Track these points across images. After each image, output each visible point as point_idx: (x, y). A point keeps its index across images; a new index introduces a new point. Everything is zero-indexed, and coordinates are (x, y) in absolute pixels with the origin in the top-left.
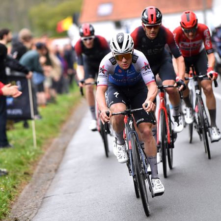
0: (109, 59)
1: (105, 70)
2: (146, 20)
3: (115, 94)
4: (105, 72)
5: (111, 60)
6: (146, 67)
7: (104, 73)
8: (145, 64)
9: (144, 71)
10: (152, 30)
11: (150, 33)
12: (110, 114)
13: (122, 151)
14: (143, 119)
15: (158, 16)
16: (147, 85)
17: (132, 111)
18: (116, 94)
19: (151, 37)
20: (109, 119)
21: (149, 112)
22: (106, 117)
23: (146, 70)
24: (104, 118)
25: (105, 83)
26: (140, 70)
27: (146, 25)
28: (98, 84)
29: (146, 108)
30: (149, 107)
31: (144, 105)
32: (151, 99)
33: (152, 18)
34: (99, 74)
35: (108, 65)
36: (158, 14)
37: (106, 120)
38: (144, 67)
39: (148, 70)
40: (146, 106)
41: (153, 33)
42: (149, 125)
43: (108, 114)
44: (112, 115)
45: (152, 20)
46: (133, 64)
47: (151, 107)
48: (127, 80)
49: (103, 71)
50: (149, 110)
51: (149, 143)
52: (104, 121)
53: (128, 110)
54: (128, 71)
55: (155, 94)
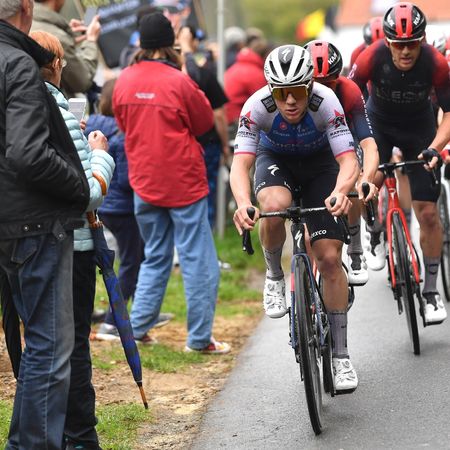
0: (262, 101)
1: (252, 123)
2: (391, 30)
3: (270, 168)
4: (251, 126)
5: (266, 102)
6: (338, 122)
7: (248, 128)
8: (337, 113)
9: (332, 130)
10: (405, 51)
11: (401, 58)
12: (257, 215)
13: (275, 293)
14: (324, 232)
15: (416, 23)
16: (337, 159)
17: (302, 211)
18: (273, 168)
19: (403, 66)
20: (253, 225)
21: (338, 217)
22: (246, 220)
23: (337, 127)
24: (242, 221)
25: (251, 149)
26: (325, 127)
27: (391, 41)
28: (236, 151)
29: (333, 208)
30: (339, 207)
31: (328, 201)
32: (345, 190)
33: (404, 27)
34: (239, 130)
35: (258, 113)
36: (418, 19)
37: (247, 226)
38: (332, 121)
39: (342, 127)
40: (333, 204)
41: (407, 57)
42: (335, 245)
43: (251, 214)
44: (261, 216)
45: (404, 32)
46: (311, 113)
47: (343, 207)
48: (297, 145)
49: (247, 123)
50: (338, 212)
51: (333, 281)
52: (242, 228)
53: (294, 209)
54: (299, 127)
55: (352, 179)
